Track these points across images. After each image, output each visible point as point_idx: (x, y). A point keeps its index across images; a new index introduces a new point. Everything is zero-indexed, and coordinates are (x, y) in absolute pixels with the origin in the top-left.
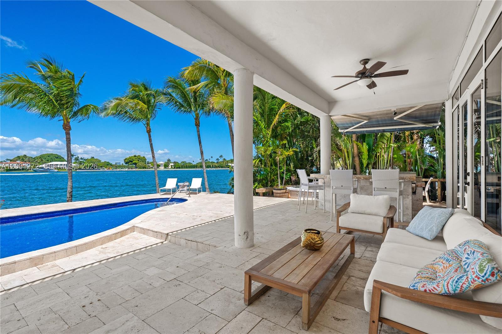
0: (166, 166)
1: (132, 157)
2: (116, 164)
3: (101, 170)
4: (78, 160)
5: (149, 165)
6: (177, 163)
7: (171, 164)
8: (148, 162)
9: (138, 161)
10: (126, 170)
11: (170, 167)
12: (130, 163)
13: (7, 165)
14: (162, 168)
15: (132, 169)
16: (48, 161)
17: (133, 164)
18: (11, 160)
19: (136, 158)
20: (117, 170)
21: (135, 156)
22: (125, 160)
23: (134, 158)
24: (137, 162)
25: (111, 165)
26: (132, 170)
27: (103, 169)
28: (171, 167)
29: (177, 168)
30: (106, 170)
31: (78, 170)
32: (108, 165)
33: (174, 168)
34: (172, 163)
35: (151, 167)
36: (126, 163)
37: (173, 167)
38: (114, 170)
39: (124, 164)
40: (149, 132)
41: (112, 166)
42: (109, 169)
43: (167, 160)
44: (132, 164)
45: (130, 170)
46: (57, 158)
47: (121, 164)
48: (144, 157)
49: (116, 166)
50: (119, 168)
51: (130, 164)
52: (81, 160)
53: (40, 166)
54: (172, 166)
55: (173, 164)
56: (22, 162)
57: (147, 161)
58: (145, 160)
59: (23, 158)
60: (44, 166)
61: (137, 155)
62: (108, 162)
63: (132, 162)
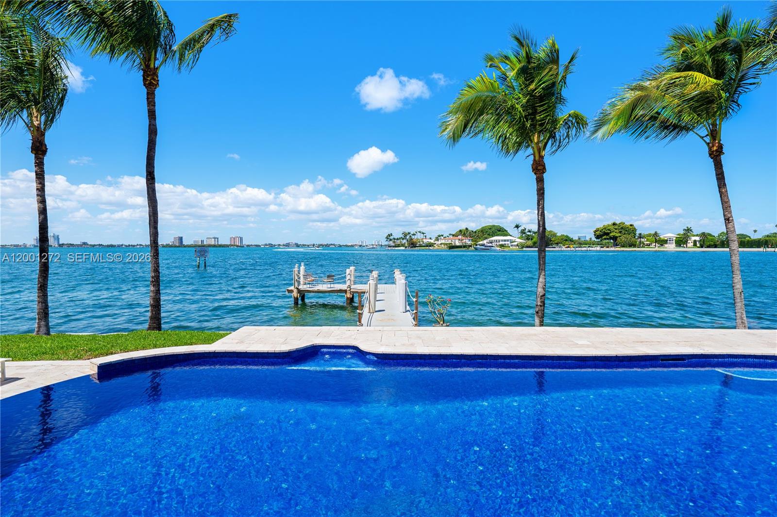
0: (681, 241)
1: (609, 225)
2: (579, 239)
3: (557, 249)
4: (525, 233)
5: (642, 240)
6: (710, 235)
7: (693, 238)
8: (640, 234)
9: (620, 232)
10: (598, 248)
11: (690, 244)
12: (605, 237)
13: (450, 242)
14: (671, 247)
15: (608, 247)
16: (489, 235)
17: (611, 238)
18: (453, 235)
19: (616, 227)
20: (583, 249)
21: (614, 224)
22: (595, 232)
23: (612, 228)
24: (617, 235)
25: (571, 240)
26: (607, 249)
27: (560, 247)
28: (692, 244)
29: (709, 247)
30: (564, 248)
31: (524, 249)
32: (566, 240)
33: (702, 246)
34: (694, 236)
35: (647, 245)
36: (598, 237)
37: (698, 245)
38: (577, 249)
39: (594, 239)
40: (716, 155)
41: (573, 243)
42: (568, 247)
43: (684, 230)
44: (608, 239)
45: (605, 249)
46: (499, 231)
47: (588, 239)
48: (631, 225)
49: (580, 243)
50: (585, 246)
51: (605, 239)
52: (529, 233)
53: (481, 242)
54: (695, 242)
55: (697, 238)
56: (463, 238)
57: (638, 233)
58: (635, 230)
59: (464, 233)
60: (485, 242)
61: (618, 222)
62: (567, 236)
63: (607, 234)
